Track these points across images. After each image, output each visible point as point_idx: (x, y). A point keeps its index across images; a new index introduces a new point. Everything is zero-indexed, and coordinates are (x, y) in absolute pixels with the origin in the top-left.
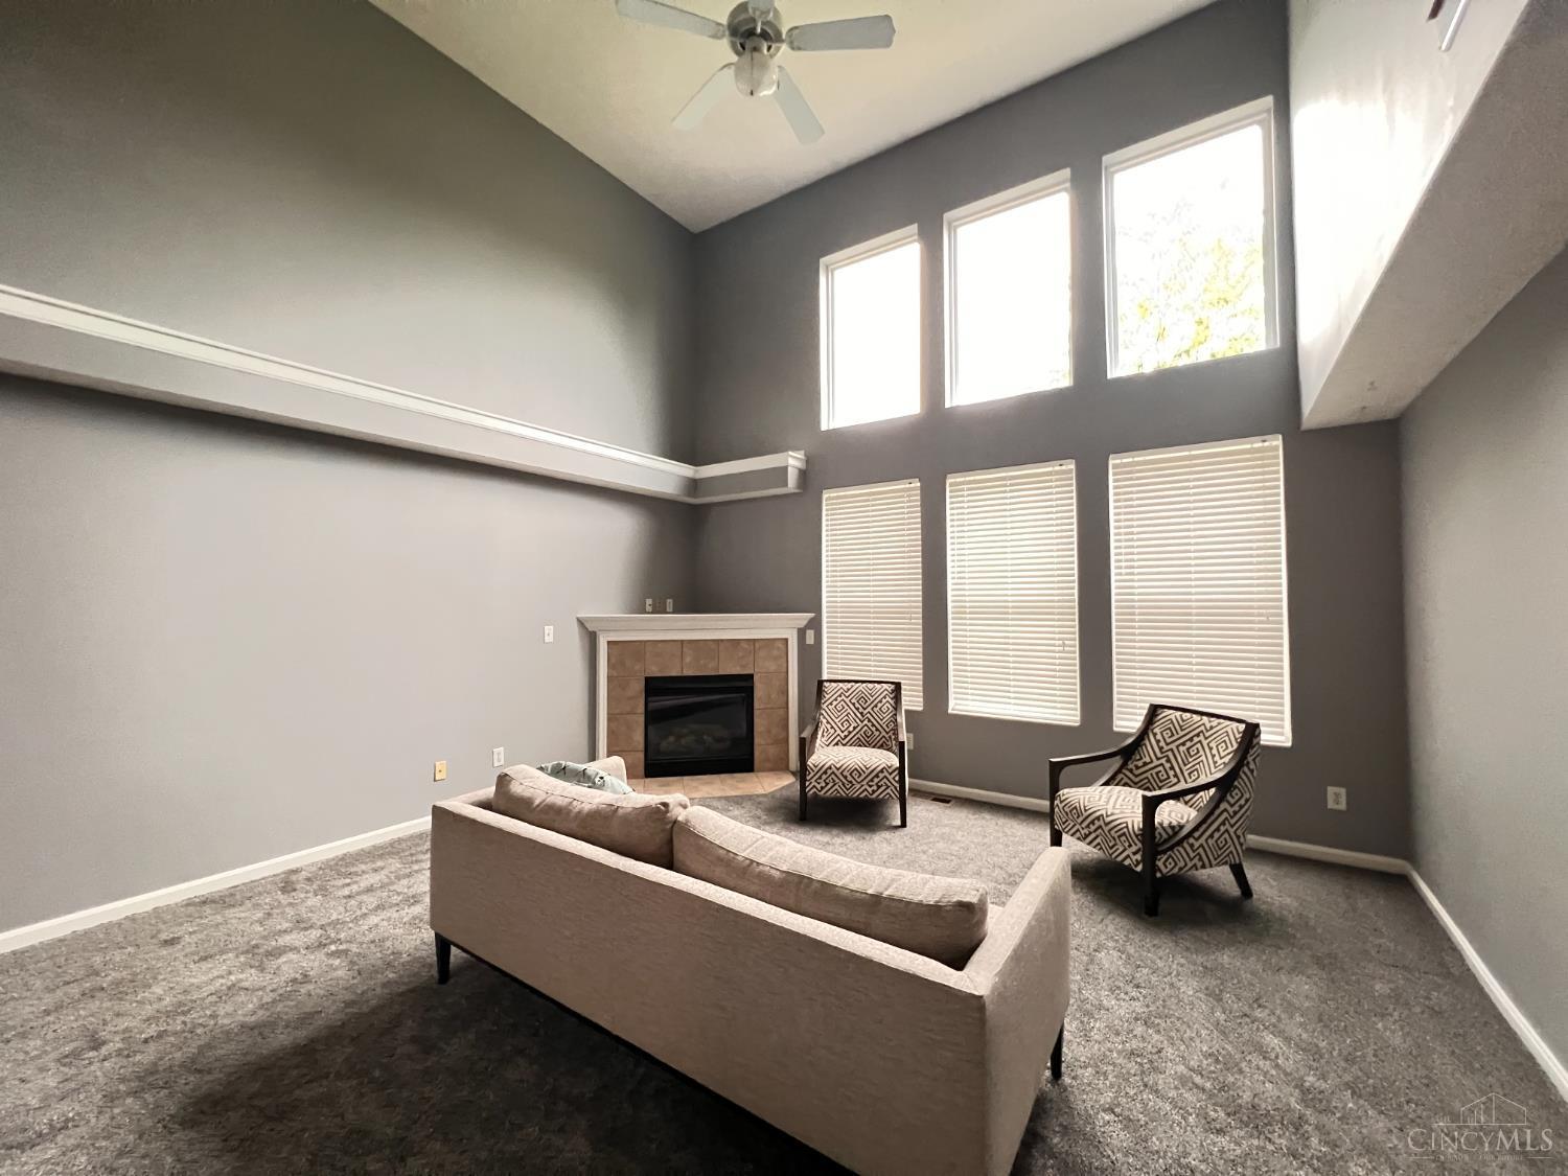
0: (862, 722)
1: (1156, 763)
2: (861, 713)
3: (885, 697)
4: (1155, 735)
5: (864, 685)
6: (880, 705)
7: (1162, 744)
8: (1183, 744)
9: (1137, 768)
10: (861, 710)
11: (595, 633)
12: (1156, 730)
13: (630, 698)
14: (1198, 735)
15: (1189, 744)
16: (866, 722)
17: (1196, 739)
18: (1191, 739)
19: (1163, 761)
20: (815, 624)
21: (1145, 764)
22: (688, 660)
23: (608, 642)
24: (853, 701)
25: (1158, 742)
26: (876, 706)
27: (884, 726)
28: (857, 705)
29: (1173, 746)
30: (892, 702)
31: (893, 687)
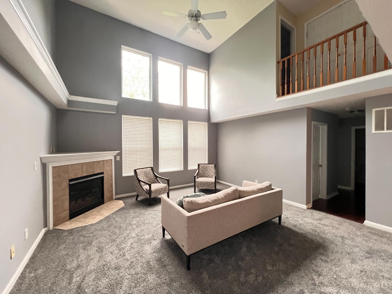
0: (147, 178)
1: (202, 173)
2: (146, 176)
3: (150, 171)
4: (200, 169)
5: (144, 169)
6: (150, 173)
7: (202, 170)
8: (205, 169)
9: (200, 174)
10: (146, 175)
11: (46, 164)
12: (200, 168)
13: (63, 189)
14: (207, 167)
15: (206, 169)
16: (148, 178)
17: (207, 168)
18: (206, 168)
19: (203, 172)
20: (120, 154)
21: (201, 173)
22: (84, 170)
23: (53, 167)
24: (144, 173)
25: (201, 170)
26: (149, 174)
27: (153, 178)
28: (145, 174)
29: (204, 170)
30: (152, 172)
31: (151, 168)
